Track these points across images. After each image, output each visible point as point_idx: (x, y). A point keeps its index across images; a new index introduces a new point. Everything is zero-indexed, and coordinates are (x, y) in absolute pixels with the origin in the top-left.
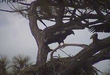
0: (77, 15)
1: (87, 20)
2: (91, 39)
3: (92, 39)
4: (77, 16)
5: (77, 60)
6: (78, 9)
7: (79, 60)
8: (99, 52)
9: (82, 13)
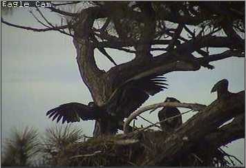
0: (183, 39)
1: (204, 49)
2: (213, 91)
3: (216, 92)
4: (182, 42)
5: (182, 138)
6: (186, 26)
7: (186, 138)
8: (230, 121)
9: (193, 34)
